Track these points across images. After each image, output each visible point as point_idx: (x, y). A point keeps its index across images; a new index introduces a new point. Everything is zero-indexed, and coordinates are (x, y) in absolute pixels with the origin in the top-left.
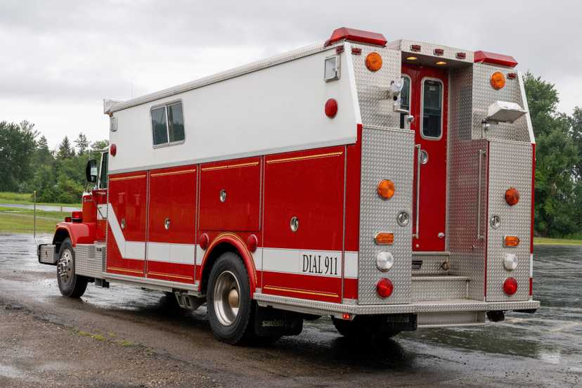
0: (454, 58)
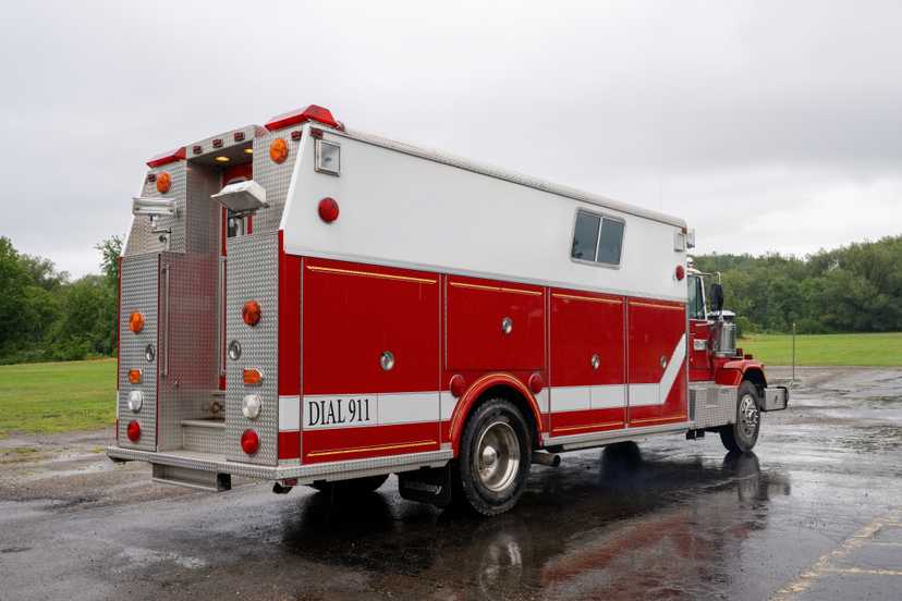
0: (233, 143)
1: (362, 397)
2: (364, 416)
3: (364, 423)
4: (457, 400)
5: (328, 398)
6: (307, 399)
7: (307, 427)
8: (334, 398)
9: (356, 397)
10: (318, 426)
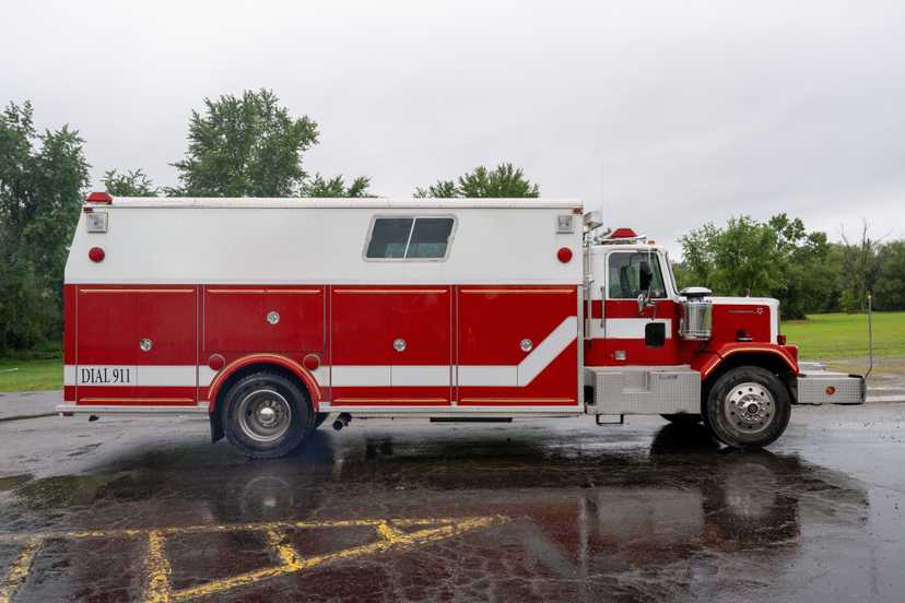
1: (125, 368)
2: (125, 379)
3: (126, 384)
4: (216, 373)
5: (96, 368)
6: (80, 367)
7: (80, 383)
8: (102, 368)
9: (119, 367)
10: (89, 384)
